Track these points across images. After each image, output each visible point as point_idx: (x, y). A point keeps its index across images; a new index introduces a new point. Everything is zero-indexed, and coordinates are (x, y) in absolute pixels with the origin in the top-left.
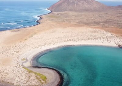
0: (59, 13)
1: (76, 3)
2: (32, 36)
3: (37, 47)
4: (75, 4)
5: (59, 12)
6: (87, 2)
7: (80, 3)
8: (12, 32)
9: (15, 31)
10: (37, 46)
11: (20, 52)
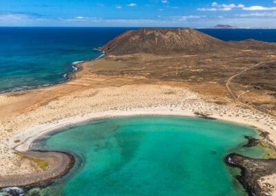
0: (119, 57)
1: (158, 37)
2: (46, 103)
3: (49, 122)
4: (156, 39)
5: (121, 55)
6: (180, 34)
7: (166, 37)
8: (8, 96)
9: (16, 95)
10: (50, 119)
11: (14, 131)
